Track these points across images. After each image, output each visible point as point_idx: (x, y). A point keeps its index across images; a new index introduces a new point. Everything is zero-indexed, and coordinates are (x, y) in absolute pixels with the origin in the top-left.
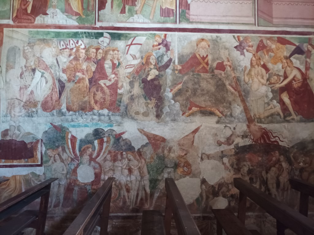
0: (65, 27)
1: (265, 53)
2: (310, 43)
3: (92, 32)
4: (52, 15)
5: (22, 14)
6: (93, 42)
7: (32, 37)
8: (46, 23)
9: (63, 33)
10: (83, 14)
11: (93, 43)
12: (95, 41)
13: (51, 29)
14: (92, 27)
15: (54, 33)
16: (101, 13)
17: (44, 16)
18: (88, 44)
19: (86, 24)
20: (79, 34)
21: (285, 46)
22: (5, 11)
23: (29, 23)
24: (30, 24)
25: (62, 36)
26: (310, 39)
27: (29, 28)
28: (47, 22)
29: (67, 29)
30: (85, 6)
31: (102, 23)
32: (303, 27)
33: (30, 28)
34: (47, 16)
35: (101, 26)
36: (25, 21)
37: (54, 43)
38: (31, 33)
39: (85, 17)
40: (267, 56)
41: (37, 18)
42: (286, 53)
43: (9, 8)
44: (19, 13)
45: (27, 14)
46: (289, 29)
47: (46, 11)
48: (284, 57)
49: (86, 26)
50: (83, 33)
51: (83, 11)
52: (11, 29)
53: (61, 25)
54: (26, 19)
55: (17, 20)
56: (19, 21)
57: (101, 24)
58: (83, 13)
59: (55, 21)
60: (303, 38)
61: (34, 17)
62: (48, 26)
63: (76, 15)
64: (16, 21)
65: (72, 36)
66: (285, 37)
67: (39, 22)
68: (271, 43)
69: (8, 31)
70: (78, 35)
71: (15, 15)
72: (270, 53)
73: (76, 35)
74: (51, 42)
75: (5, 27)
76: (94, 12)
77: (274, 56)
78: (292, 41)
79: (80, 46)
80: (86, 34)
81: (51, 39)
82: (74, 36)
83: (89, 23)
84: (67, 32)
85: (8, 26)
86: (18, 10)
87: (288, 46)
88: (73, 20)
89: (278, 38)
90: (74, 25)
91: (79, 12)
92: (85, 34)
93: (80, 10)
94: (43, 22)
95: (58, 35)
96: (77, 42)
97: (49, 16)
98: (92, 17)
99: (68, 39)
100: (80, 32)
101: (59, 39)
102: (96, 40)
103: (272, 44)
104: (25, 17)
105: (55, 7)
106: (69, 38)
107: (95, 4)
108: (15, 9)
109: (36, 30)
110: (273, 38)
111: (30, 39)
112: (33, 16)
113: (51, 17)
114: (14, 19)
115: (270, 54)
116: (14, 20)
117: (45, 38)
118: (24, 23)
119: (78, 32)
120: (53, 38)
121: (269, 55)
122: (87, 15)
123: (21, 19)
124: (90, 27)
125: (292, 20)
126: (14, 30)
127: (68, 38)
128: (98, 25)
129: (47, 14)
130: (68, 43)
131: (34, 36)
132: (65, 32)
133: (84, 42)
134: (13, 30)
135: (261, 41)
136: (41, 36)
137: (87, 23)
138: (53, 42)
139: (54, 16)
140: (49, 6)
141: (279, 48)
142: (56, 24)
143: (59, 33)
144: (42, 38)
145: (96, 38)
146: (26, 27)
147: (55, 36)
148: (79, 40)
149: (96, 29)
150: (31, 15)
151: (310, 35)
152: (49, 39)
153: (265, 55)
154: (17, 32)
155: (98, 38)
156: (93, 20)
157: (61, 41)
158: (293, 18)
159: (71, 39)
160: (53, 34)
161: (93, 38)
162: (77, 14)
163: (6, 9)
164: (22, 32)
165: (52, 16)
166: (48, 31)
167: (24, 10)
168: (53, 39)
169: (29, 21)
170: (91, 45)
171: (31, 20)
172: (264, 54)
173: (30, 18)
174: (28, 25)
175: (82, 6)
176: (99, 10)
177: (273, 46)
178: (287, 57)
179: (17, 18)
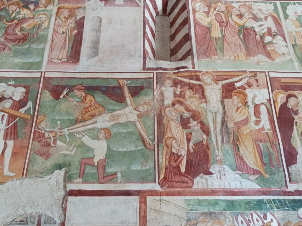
0: (241, 192)
3: (285, 200)
4: (218, 174)
5: (172, 175)
6: (289, 216)
7: (192, 210)
8: (210, 187)
9: (240, 203)
10: (266, 172)
11: (291, 218)
12: (292, 214)
13: (219, 195)
14: (282, 191)
15: (224, 203)
16: (292, 170)
17: (207, 176)
18: (282, 219)
19: (272, 187)
20: (265, 204)
22: (147, 171)
23: (184, 188)
24: (186, 189)
25: (238, 207)
27: (185, 196)
28: (213, 186)
29: (245, 195)
30: (266, 160)
31: (297, 184)
33: (187, 195)
34: (211, 175)
35: (296, 189)
36: (178, 185)
37: (228, 219)
38: (189, 203)
39: (268, 176)
41: (196, 180)
43: (152, 166)
44: (168, 173)
45: (181, 174)
47: (209, 169)
49: (274, 189)
50: (271, 201)
51: (265, 168)
52: (158, 198)
53: (233, 189)
54: (179, 182)
55: (166, 183)
56: (169, 185)
57: (296, 187)
58: (264, 169)
59: (224, 183)
61: (192, 178)
62: (214, 192)
63: (254, 174)
64: (164, 185)
65: (255, 206)
67: (200, 186)
69: (154, 202)
70: (263, 205)
71: (162, 176)
73: (259, 205)
74: (222, 218)
75: (148, 195)
76: (281, 169)
79: (270, 222)
80: (277, 203)
81: (222, 213)
82: (258, 207)
83: (277, 185)
84: (245, 200)
85: (153, 193)
86: (166, 169)
88: (251, 181)
90: (254, 189)
91: (257, 169)
92: (274, 203)
93: (259, 166)
94: (205, 186)
95: (231, 205)
96: (265, 217)
97: (214, 176)
98: (280, 177)
99: (249, 212)
100: (265, 200)
101: (234, 211)
102: (294, 212)
104: (178, 178)
105: (220, 162)
106: (251, 210)
107: (280, 157)
108: (162, 167)
109: (196, 198)
111: (188, 212)
112: (190, 177)
113: (217, 178)
114: (161, 182)
116: (161, 184)
117: (212, 210)
118: (176, 187)
119: (263, 200)
120: (225, 210)
122: (272, 174)
123: (172, 181)
124: (279, 191)
126: (163, 200)
127: (249, 210)
128: (292, 187)
129: (211, 173)
130: (251, 218)
131: (193, 209)
132: (241, 200)
133: (276, 216)
134: (161, 200)
136: (204, 208)
137: (274, 186)
138: (226, 217)
139: (222, 176)
140: (212, 161)
142: (226, 187)
143: (232, 202)
144: (206, 210)
145: (294, 209)
146: (180, 194)
147: (227, 208)
148: (267, 212)
149: (290, 194)
150: (186, 175)
152: (218, 213)
154: (167, 203)
155: (296, 209)
156: (281, 180)
157: (238, 215)
159: (253, 211)
160: (223, 205)
161: (288, 210)
162: (255, 172)
163: (148, 167)
164: (175, 203)
165: (219, 177)
166: (216, 200)
167: (175, 168)
168: (226, 213)
169: (185, 185)
170: (287, 221)
171: (187, 183)
173: (185, 179)
174: (184, 191)
175: (262, 160)
176: (288, 165)
179: (166, 181)
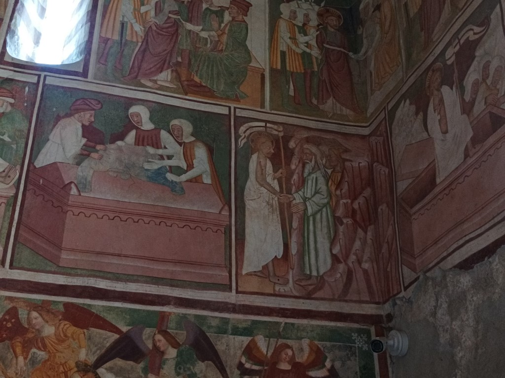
1: (19, 350)
2: (164, 328)
21: (85, 331)
26: (163, 316)
32: (147, 282)
40: (21, 359)
42: (87, 355)
46: (102, 284)
48: (77, 364)
60: (144, 311)
66: (89, 305)
68: (44, 319)
72: (34, 350)
77: (46, 361)
78: (110, 318)
87: (95, 331)
89: (66, 305)
103: (47, 322)
110: (52, 307)
115: (34, 353)
121: (30, 356)
125: (115, 260)
135: (13, 313)
141: (66, 336)
151: (163, 305)
153: (17, 357)
158: (119, 255)
172: (15, 352)
177: (49, 330)
178: (86, 365)
